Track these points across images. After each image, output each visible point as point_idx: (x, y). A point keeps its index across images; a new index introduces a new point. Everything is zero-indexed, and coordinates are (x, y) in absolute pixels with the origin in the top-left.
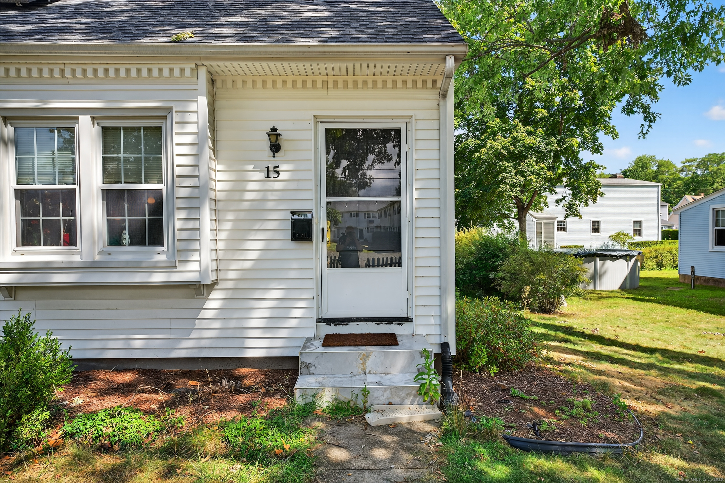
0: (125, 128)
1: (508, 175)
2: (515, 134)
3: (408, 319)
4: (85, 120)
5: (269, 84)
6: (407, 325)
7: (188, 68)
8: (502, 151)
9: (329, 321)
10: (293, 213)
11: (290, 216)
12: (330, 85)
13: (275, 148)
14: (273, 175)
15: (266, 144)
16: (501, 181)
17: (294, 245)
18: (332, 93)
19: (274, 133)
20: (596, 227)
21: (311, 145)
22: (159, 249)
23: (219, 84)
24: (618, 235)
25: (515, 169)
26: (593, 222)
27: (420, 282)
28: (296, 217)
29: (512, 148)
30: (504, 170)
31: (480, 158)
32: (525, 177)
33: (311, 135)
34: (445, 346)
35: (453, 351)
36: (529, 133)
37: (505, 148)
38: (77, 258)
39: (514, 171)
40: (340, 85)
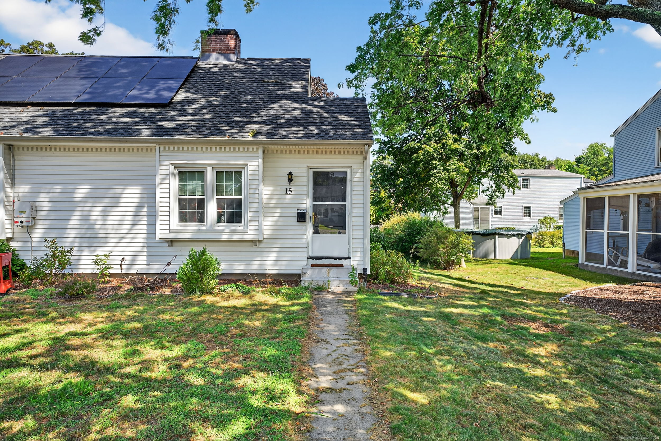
0: (227, 172)
1: (437, 171)
2: (444, 141)
3: (349, 258)
4: (209, 169)
5: (288, 152)
6: (348, 260)
7: (255, 147)
8: (434, 153)
9: (313, 258)
10: (298, 209)
11: (296, 211)
12: (315, 152)
13: (290, 180)
14: (289, 192)
15: (286, 178)
16: (432, 176)
17: (298, 223)
18: (316, 156)
19: (290, 174)
20: (527, 211)
21: (306, 179)
22: (240, 224)
23: (266, 152)
24: (545, 219)
25: (443, 166)
26: (525, 208)
27: (354, 241)
28: (299, 211)
29: (441, 151)
30: (435, 168)
31: (417, 157)
32: (449, 173)
33: (306, 174)
34: (365, 270)
35: (369, 272)
36: (455, 141)
37: (436, 151)
38: (204, 228)
39: (442, 168)
40: (320, 152)
